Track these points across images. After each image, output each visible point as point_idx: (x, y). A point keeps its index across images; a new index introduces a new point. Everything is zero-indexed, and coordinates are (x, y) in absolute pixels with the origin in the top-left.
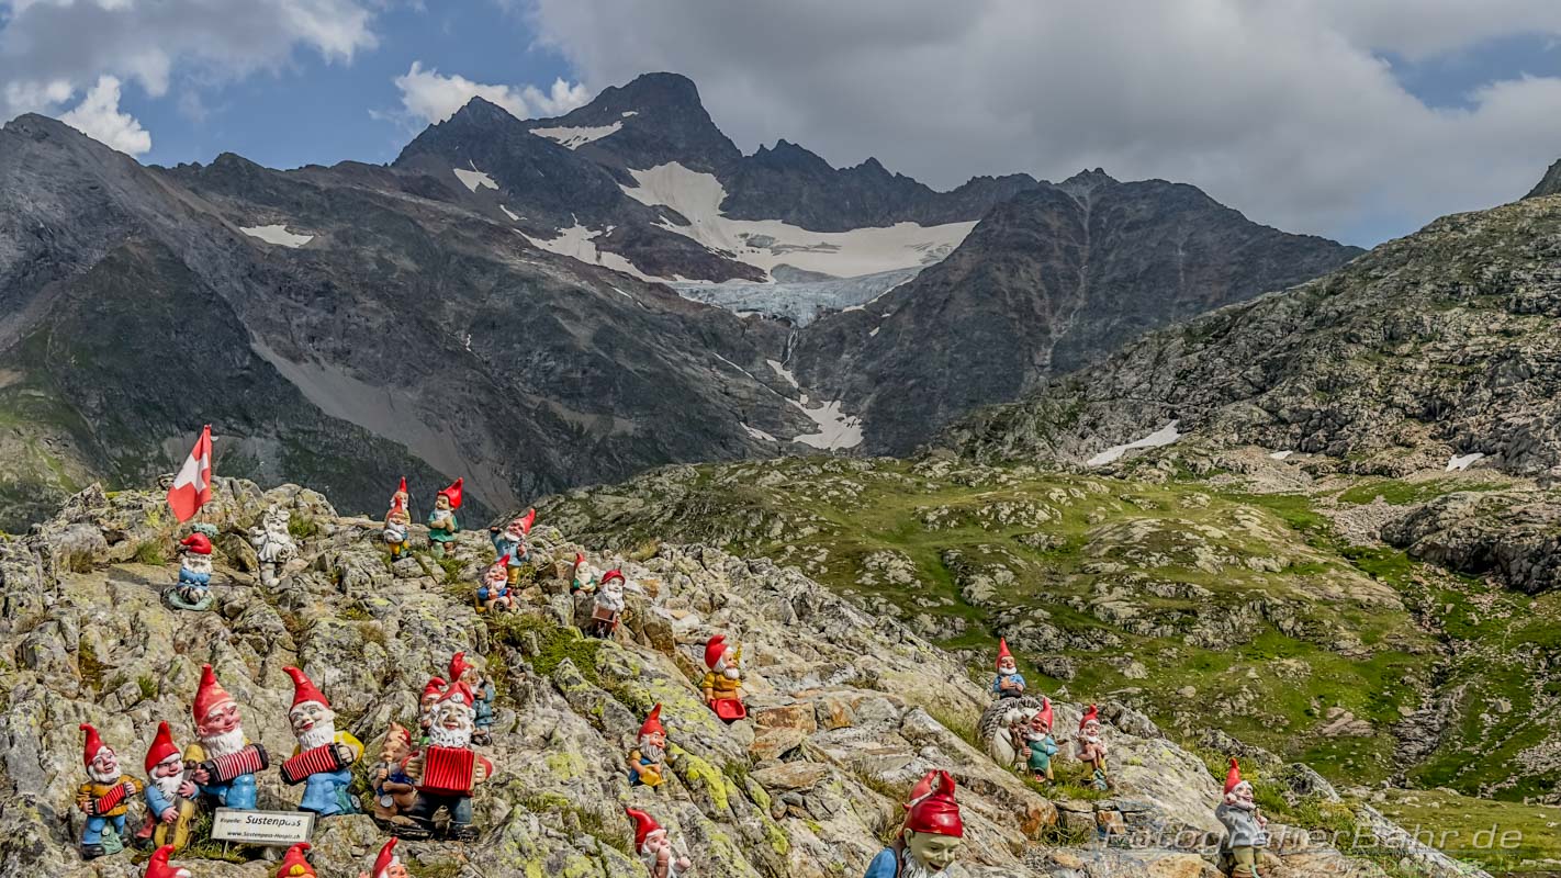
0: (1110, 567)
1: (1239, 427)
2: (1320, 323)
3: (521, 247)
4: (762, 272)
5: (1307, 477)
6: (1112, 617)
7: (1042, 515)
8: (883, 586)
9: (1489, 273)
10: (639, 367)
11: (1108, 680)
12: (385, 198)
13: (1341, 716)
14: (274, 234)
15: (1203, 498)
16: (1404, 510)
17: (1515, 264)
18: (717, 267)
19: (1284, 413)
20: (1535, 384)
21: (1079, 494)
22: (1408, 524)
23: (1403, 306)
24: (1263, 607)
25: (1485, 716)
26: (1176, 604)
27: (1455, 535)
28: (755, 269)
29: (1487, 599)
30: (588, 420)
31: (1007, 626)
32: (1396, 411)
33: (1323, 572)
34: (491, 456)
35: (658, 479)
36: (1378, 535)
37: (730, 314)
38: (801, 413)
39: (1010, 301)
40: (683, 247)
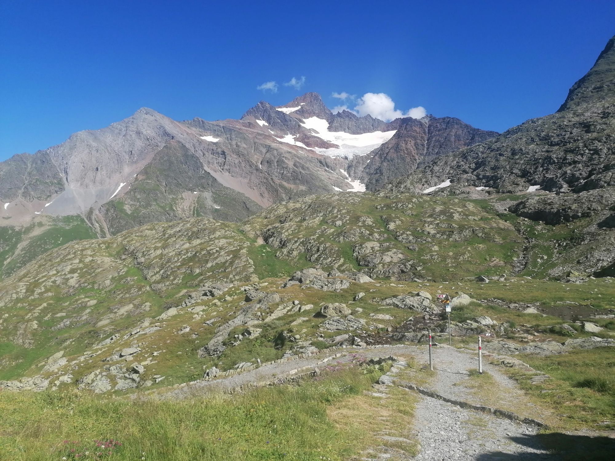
0: (429, 220)
1: (468, 181)
2: (492, 151)
3: (274, 141)
4: (338, 146)
5: (487, 194)
6: (429, 233)
7: (410, 206)
8: (364, 226)
9: (543, 134)
10: (306, 172)
11: (427, 251)
12: (238, 128)
13: (495, 260)
14: (210, 139)
15: (456, 201)
16: (515, 203)
17: (550, 132)
18: (326, 145)
19: (481, 177)
20: (556, 166)
21: (421, 200)
22: (516, 206)
23: (517, 145)
24: (473, 230)
25: (539, 260)
26: (447, 230)
27: (531, 209)
28: (337, 145)
29: (540, 227)
30: (292, 186)
31: (399, 236)
32: (513, 175)
33: (491, 220)
34: (267, 196)
35: (305, 199)
36: (507, 210)
37: (330, 157)
38: (349, 183)
39: (406, 152)
40: (318, 140)
